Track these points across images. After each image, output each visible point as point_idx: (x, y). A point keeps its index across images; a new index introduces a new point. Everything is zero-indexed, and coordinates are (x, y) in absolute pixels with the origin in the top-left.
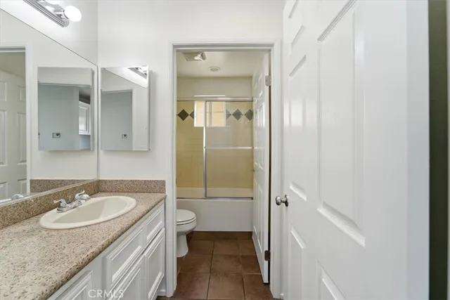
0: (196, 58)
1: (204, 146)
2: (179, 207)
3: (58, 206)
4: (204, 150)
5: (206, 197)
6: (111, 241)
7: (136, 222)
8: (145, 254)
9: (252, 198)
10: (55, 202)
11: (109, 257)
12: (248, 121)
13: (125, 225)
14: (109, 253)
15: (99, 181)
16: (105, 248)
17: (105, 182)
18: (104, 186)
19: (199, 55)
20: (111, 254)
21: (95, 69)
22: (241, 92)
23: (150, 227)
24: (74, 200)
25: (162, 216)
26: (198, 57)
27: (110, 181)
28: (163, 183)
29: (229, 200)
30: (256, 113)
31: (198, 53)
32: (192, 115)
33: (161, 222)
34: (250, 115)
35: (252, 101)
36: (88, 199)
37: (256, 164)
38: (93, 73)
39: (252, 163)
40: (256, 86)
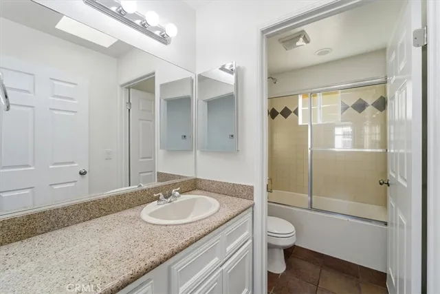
0: (298, 44)
1: (309, 147)
2: (270, 214)
3: (158, 199)
4: (309, 151)
5: (311, 208)
6: (175, 251)
7: (210, 232)
8: (224, 267)
9: (386, 224)
10: (155, 195)
11: (175, 267)
12: (378, 112)
13: (195, 234)
14: (174, 263)
15: (196, 180)
16: (167, 259)
17: (201, 180)
18: (199, 185)
19: (301, 39)
20: (178, 264)
21: (194, 77)
22: (367, 73)
23: (230, 238)
24: (170, 195)
25: (249, 225)
26: (301, 42)
27: (204, 180)
28: (251, 189)
29: (345, 219)
30: (393, 98)
31: (300, 36)
32: (296, 112)
33: (247, 233)
34: (382, 104)
35: (385, 82)
36: (179, 196)
37: (393, 175)
38: (193, 81)
39: (385, 172)
40: (394, 56)
